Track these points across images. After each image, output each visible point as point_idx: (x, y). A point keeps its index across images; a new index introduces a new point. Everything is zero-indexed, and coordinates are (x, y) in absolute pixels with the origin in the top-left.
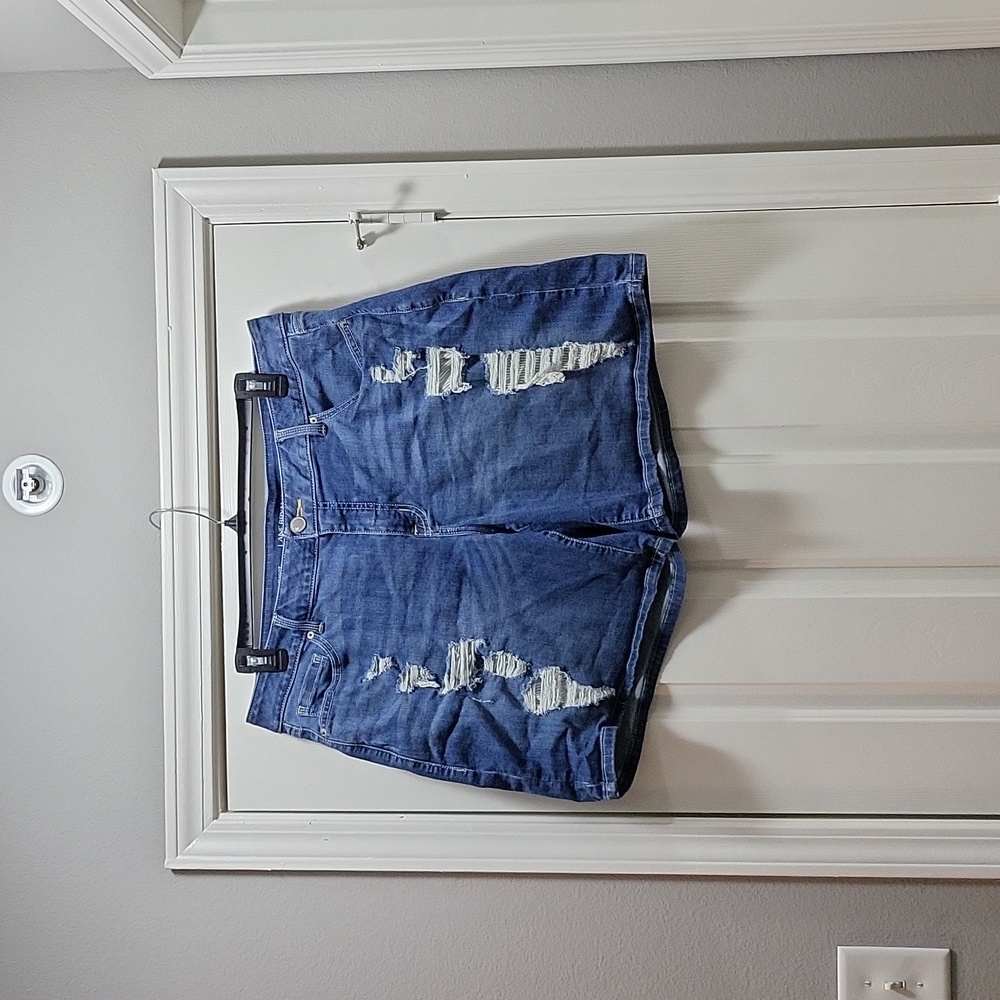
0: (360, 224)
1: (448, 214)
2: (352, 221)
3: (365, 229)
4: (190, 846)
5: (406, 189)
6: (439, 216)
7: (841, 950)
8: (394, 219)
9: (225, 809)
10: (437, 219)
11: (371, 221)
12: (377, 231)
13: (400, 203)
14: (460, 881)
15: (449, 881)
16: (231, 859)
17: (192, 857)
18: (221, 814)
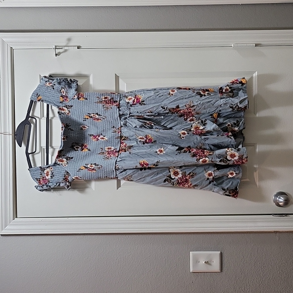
0: (56, 50)
1: (81, 47)
2: (54, 49)
3: (58, 51)
4: (6, 228)
5: (69, 40)
6: (79, 47)
7: (191, 253)
8: (66, 48)
9: (17, 217)
10: (78, 48)
11: (59, 49)
12: (61, 52)
13: (68, 44)
14: (85, 236)
15: (81, 236)
16: (18, 231)
17: (6, 231)
18: (15, 219)
